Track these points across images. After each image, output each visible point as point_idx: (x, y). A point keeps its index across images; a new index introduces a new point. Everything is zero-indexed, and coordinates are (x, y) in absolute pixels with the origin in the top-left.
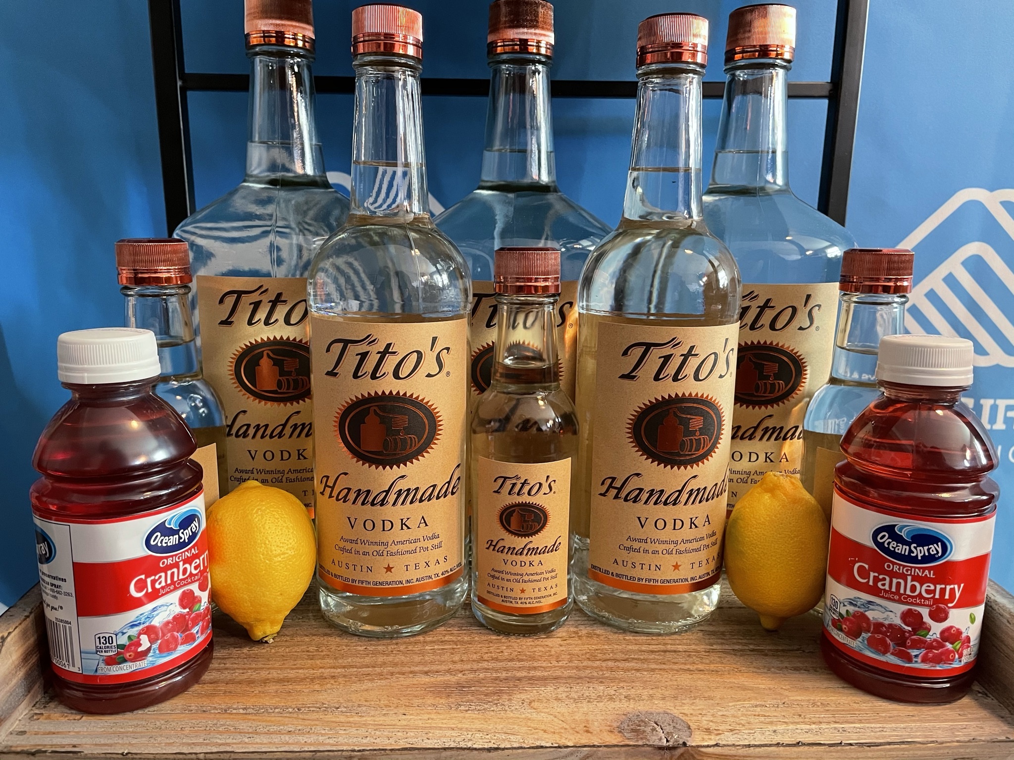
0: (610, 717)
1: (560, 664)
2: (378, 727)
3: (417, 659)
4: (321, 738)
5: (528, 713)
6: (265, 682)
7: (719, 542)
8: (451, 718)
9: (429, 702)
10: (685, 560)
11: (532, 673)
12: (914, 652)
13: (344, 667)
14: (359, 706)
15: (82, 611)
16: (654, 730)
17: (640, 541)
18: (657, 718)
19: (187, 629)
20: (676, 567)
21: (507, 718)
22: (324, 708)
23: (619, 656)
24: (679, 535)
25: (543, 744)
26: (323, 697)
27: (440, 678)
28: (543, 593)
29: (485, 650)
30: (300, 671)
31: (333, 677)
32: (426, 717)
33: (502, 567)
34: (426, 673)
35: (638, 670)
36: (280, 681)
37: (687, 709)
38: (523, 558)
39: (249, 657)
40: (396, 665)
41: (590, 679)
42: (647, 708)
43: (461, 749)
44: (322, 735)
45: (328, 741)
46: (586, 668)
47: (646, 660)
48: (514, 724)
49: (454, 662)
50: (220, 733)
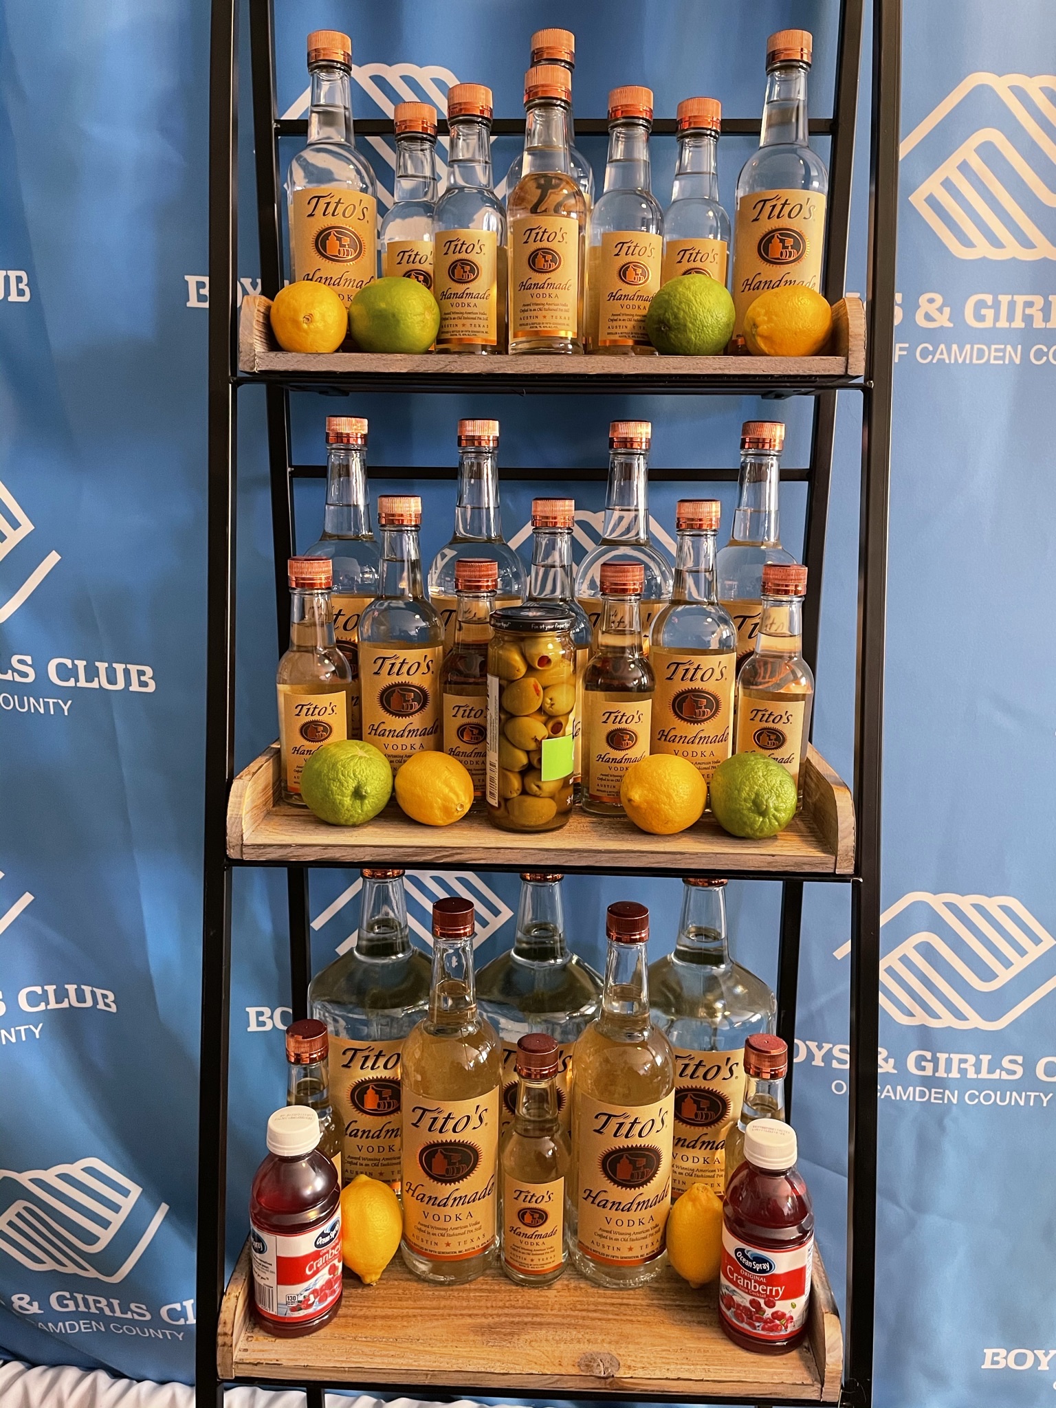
0: (575, 1355)
1: (553, 1312)
2: (442, 1355)
3: (465, 1304)
4: (410, 1361)
5: (528, 1350)
6: (375, 1317)
7: (661, 1230)
8: (483, 1352)
9: (471, 1338)
10: (636, 1245)
11: (535, 1319)
12: (757, 1324)
13: (421, 1308)
14: (431, 1339)
15: (280, 1282)
16: (599, 1365)
17: (607, 1232)
18: (602, 1357)
19: (332, 1287)
20: (631, 1249)
21: (516, 1353)
22: (410, 1340)
23: (592, 1307)
24: (631, 1230)
25: (534, 1372)
26: (410, 1332)
27: (479, 1321)
28: (545, 1262)
29: (507, 1298)
30: (395, 1310)
31: (414, 1316)
32: (468, 1349)
33: (519, 1245)
34: (470, 1316)
35: (600, 1319)
36: (383, 1317)
37: (622, 1352)
38: (532, 1240)
39: (362, 1296)
40: (451, 1308)
41: (569, 1325)
42: (598, 1350)
43: (488, 1373)
44: (411, 1359)
45: (414, 1363)
46: (568, 1316)
47: (607, 1311)
48: (518, 1357)
49: (487, 1308)
50: (354, 1354)
